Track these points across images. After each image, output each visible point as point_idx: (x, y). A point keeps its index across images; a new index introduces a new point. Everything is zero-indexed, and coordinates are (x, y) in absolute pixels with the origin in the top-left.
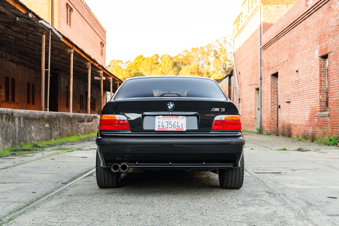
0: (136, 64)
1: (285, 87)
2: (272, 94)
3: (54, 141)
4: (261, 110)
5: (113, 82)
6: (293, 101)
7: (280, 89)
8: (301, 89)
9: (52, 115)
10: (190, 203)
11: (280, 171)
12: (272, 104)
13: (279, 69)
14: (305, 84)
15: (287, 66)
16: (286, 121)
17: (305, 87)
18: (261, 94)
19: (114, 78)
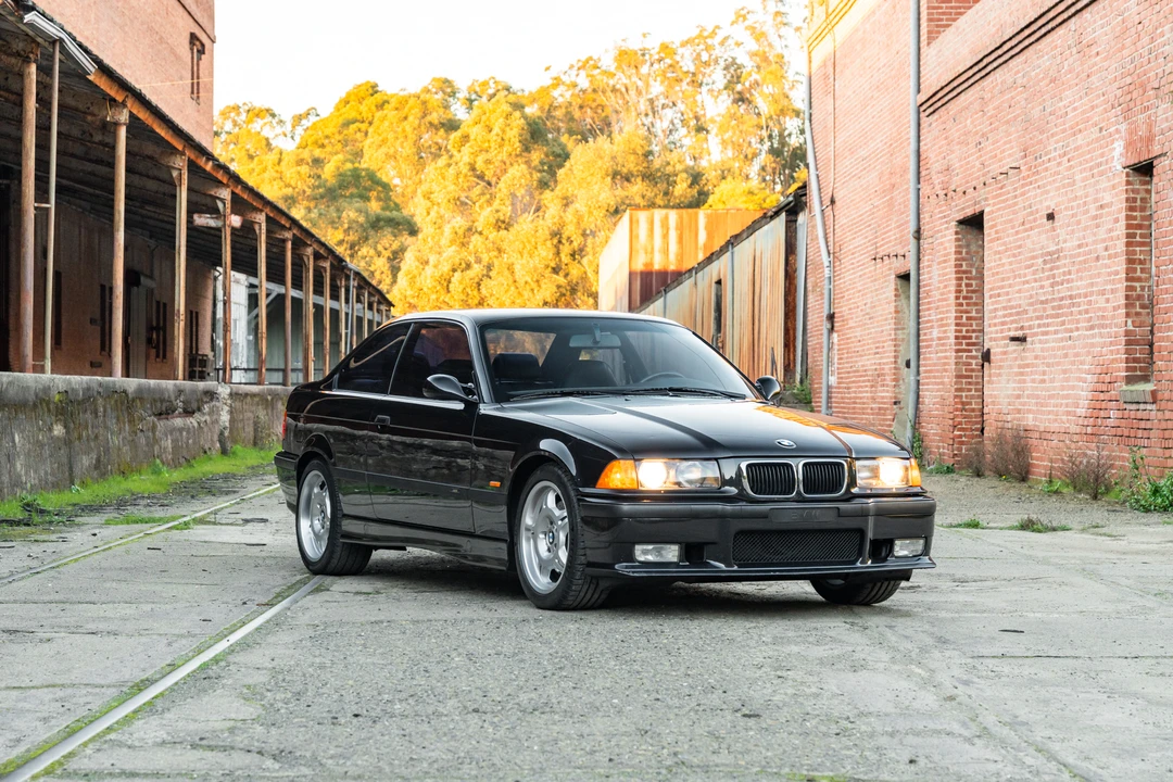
1: (1009, 278)
2: (961, 300)
3: (81, 490)
4: (918, 366)
5: (268, 231)
6: (1035, 334)
7: (990, 283)
8: (1063, 291)
9: (73, 389)
12: (961, 344)
13: (986, 199)
14: (1078, 271)
15: (1015, 190)
16: (1009, 418)
17: (1079, 283)
18: (919, 299)
19: (272, 215)
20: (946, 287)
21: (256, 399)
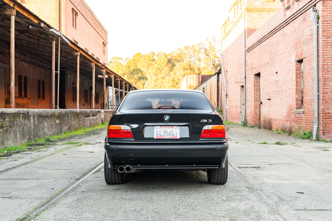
0: (135, 60)
1: (266, 86)
2: (255, 91)
3: (64, 135)
4: (246, 105)
5: (114, 79)
6: (273, 98)
7: (262, 87)
8: (280, 89)
9: (62, 112)
10: (183, 199)
11: (260, 166)
12: (255, 100)
13: (261, 70)
14: (283, 84)
15: (268, 67)
16: (267, 116)
17: (284, 87)
18: (246, 91)
19: (115, 75)
20: (252, 88)
21: (110, 112)
